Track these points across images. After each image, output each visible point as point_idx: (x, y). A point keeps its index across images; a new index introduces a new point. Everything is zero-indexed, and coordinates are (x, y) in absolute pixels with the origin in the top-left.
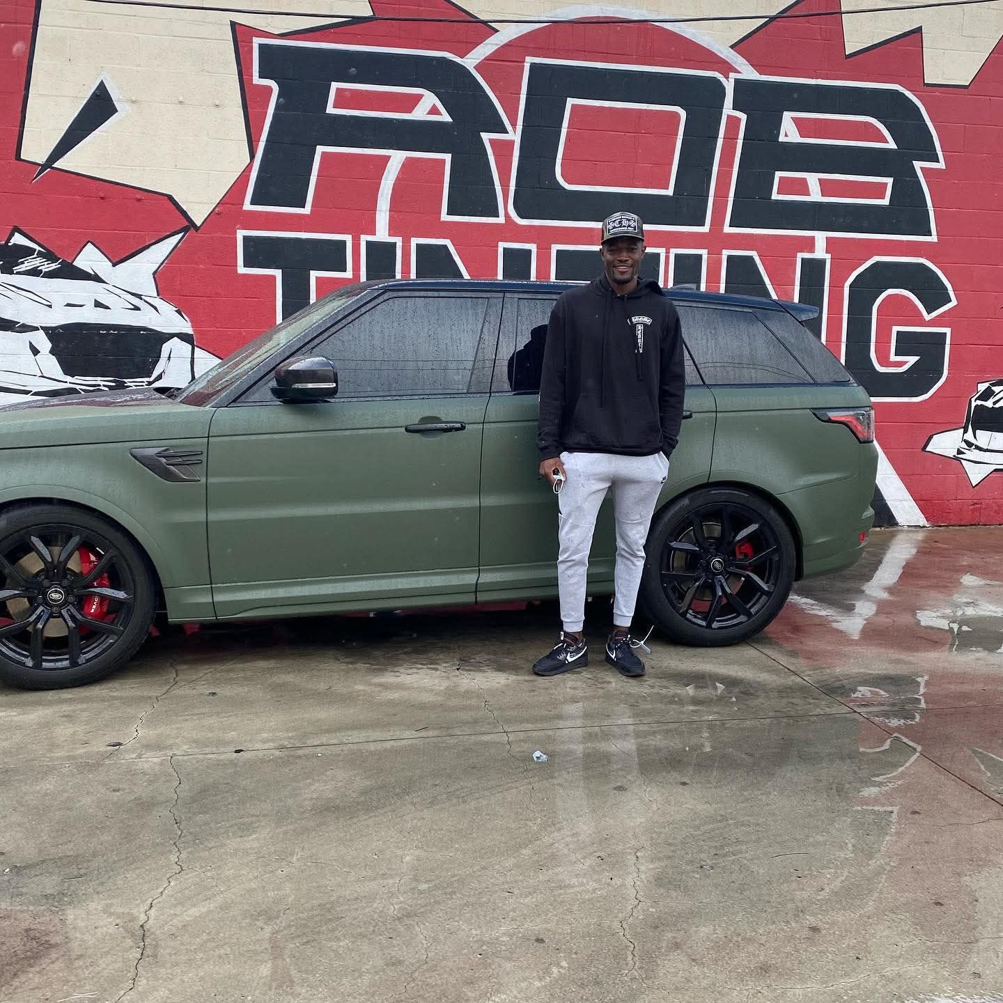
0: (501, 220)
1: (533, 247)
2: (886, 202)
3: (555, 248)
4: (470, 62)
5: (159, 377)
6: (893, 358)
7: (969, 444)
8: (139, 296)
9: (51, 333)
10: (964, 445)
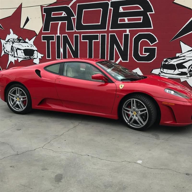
0: (74, 31)
1: (79, 35)
2: (141, 21)
3: (82, 35)
4: (69, 6)
5: (34, 56)
6: (143, 53)
7: (162, 72)
8: (32, 45)
9: (24, 50)
10: (160, 72)
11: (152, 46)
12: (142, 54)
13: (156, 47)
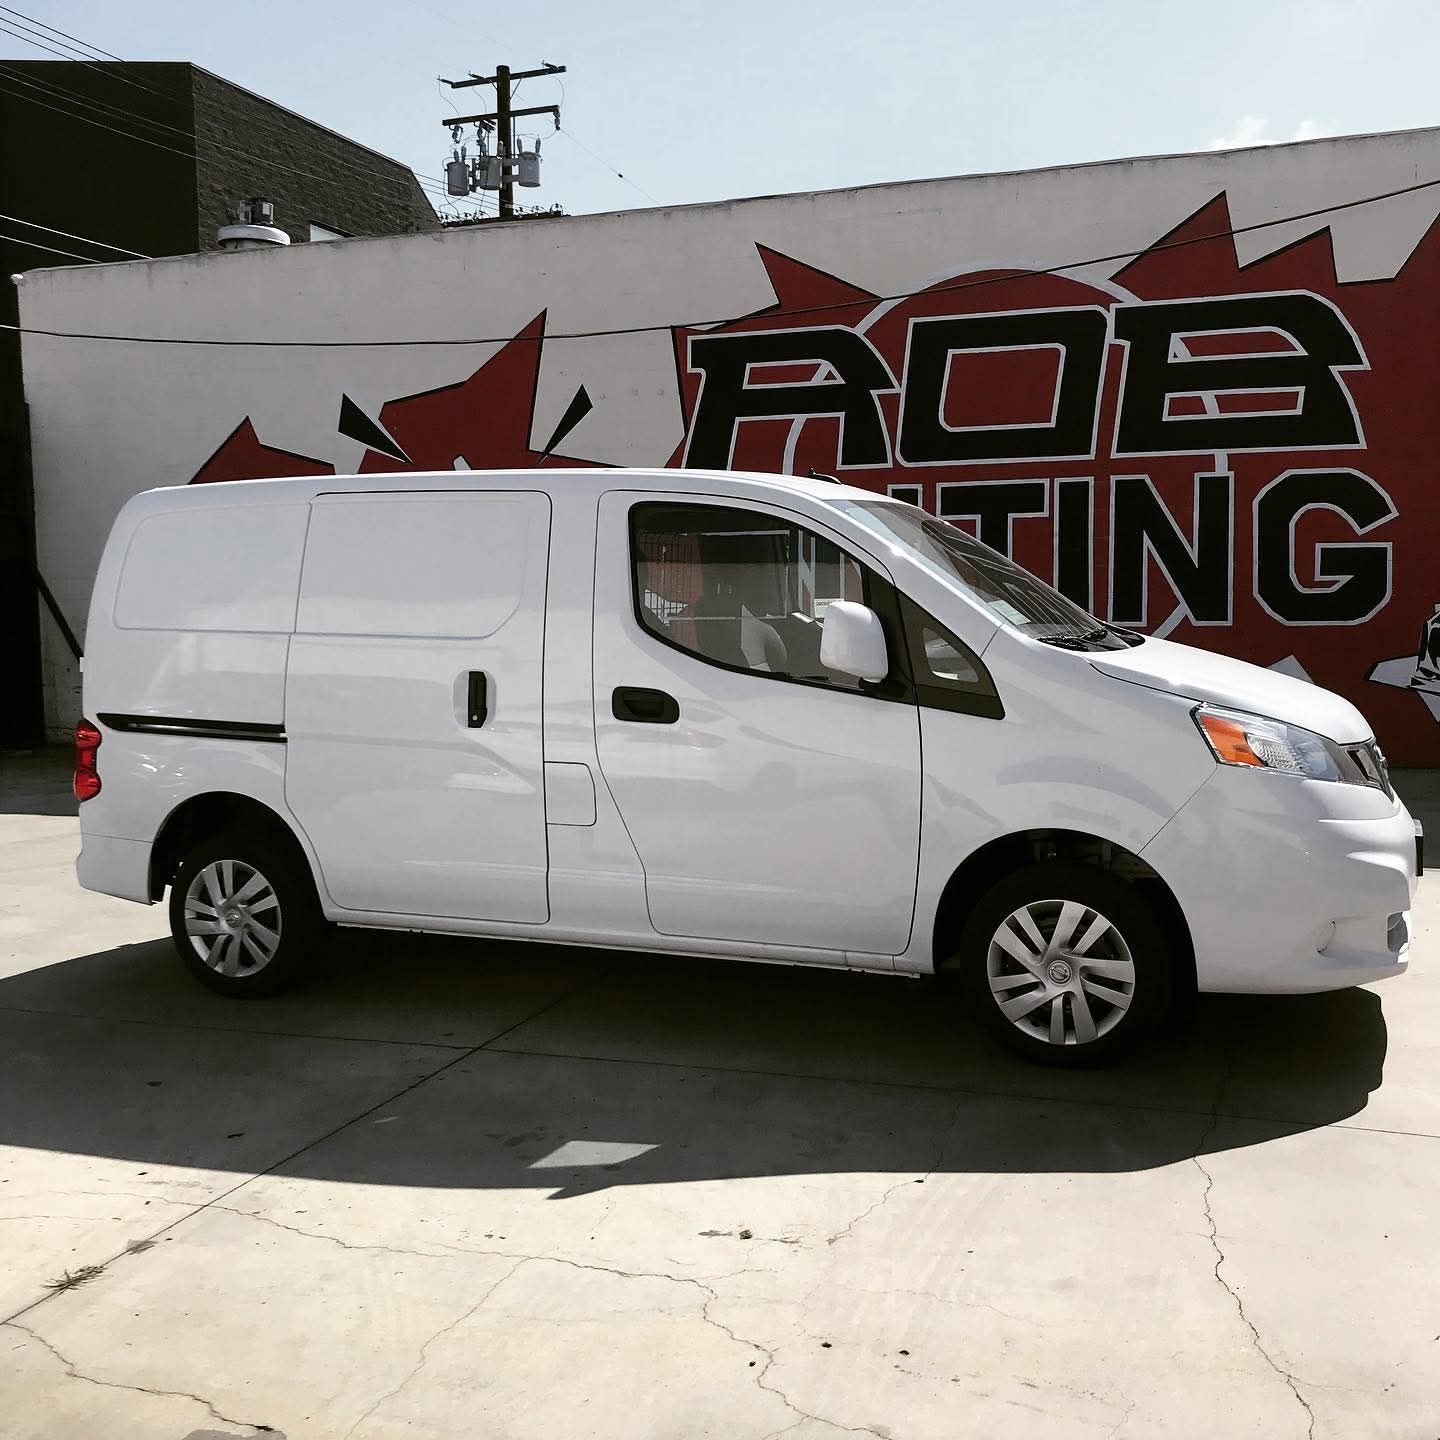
0: (890, 465)
1: (919, 486)
2: (1298, 411)
3: (939, 486)
4: (860, 330)
6: (1318, 577)
7: (1428, 673)
10: (1421, 674)
11: (1361, 536)
12: (1308, 582)
13: (1389, 545)
